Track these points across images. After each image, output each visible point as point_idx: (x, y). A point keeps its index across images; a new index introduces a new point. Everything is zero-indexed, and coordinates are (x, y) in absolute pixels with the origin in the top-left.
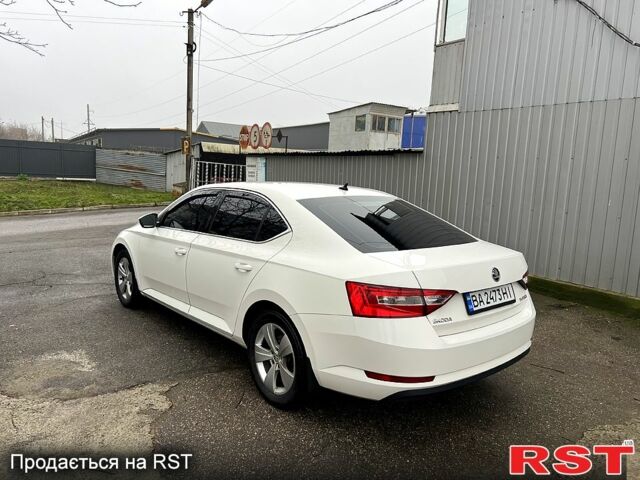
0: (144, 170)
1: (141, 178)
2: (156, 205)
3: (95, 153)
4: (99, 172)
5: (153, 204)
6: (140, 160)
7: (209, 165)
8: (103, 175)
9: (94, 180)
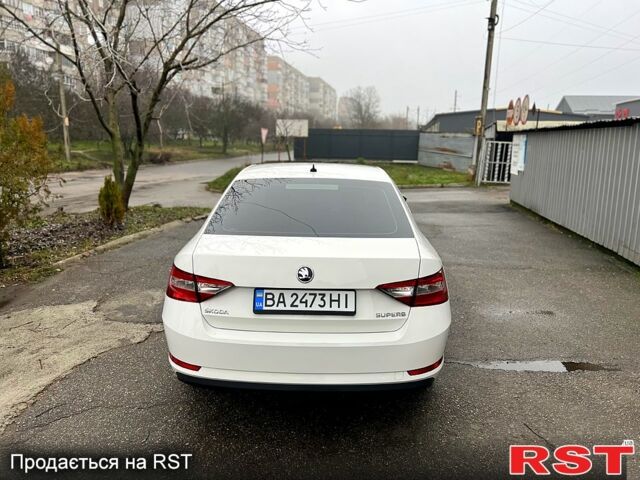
0: (455, 152)
1: (452, 160)
2: (442, 187)
3: (418, 137)
4: (420, 154)
5: (439, 185)
6: (452, 142)
7: (503, 145)
8: (423, 158)
9: (416, 162)
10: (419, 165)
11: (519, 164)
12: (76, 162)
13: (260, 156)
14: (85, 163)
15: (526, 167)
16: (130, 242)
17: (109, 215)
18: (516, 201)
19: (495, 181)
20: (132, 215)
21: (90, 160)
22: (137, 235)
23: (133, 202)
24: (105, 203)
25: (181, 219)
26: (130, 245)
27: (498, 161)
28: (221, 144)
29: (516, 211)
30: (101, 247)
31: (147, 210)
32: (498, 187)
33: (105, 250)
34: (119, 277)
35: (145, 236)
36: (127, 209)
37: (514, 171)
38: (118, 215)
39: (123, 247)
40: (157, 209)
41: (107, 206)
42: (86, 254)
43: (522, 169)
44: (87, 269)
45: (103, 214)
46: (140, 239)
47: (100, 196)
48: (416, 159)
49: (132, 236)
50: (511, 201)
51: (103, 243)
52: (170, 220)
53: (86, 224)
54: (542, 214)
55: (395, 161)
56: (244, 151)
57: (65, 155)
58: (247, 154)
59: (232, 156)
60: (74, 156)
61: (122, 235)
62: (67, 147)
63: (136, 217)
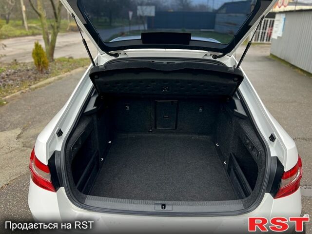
3: (215, 16)
4: (216, 26)
8: (218, 28)
9: (213, 30)
10: (215, 32)
11: (279, 32)
12: (31, 31)
13: (128, 28)
14: (36, 31)
15: (283, 34)
16: (52, 82)
17: (39, 65)
18: (275, 54)
19: (259, 41)
20: (55, 64)
21: (39, 30)
22: (56, 78)
23: (56, 56)
24: (36, 58)
25: (83, 66)
26: (52, 84)
27: (261, 30)
28: (108, 20)
29: (274, 61)
30: (33, 86)
31: (64, 61)
32: (261, 45)
33: (36, 88)
34: (40, 109)
35: (61, 78)
36: (53, 60)
37: (274, 36)
38: (45, 65)
39: (47, 86)
40: (70, 60)
41: (38, 60)
42: (24, 91)
43: (280, 35)
44: (23, 102)
45: (36, 64)
46: (58, 80)
47: (33, 54)
48: (213, 28)
49: (53, 78)
50: (271, 54)
51: (34, 84)
52: (77, 67)
53: (28, 70)
54: (292, 63)
55: (202, 30)
56: (121, 24)
57: (25, 27)
58: (122, 26)
59: (115, 27)
60: (30, 28)
61: (47, 78)
62: (26, 23)
63: (58, 65)
